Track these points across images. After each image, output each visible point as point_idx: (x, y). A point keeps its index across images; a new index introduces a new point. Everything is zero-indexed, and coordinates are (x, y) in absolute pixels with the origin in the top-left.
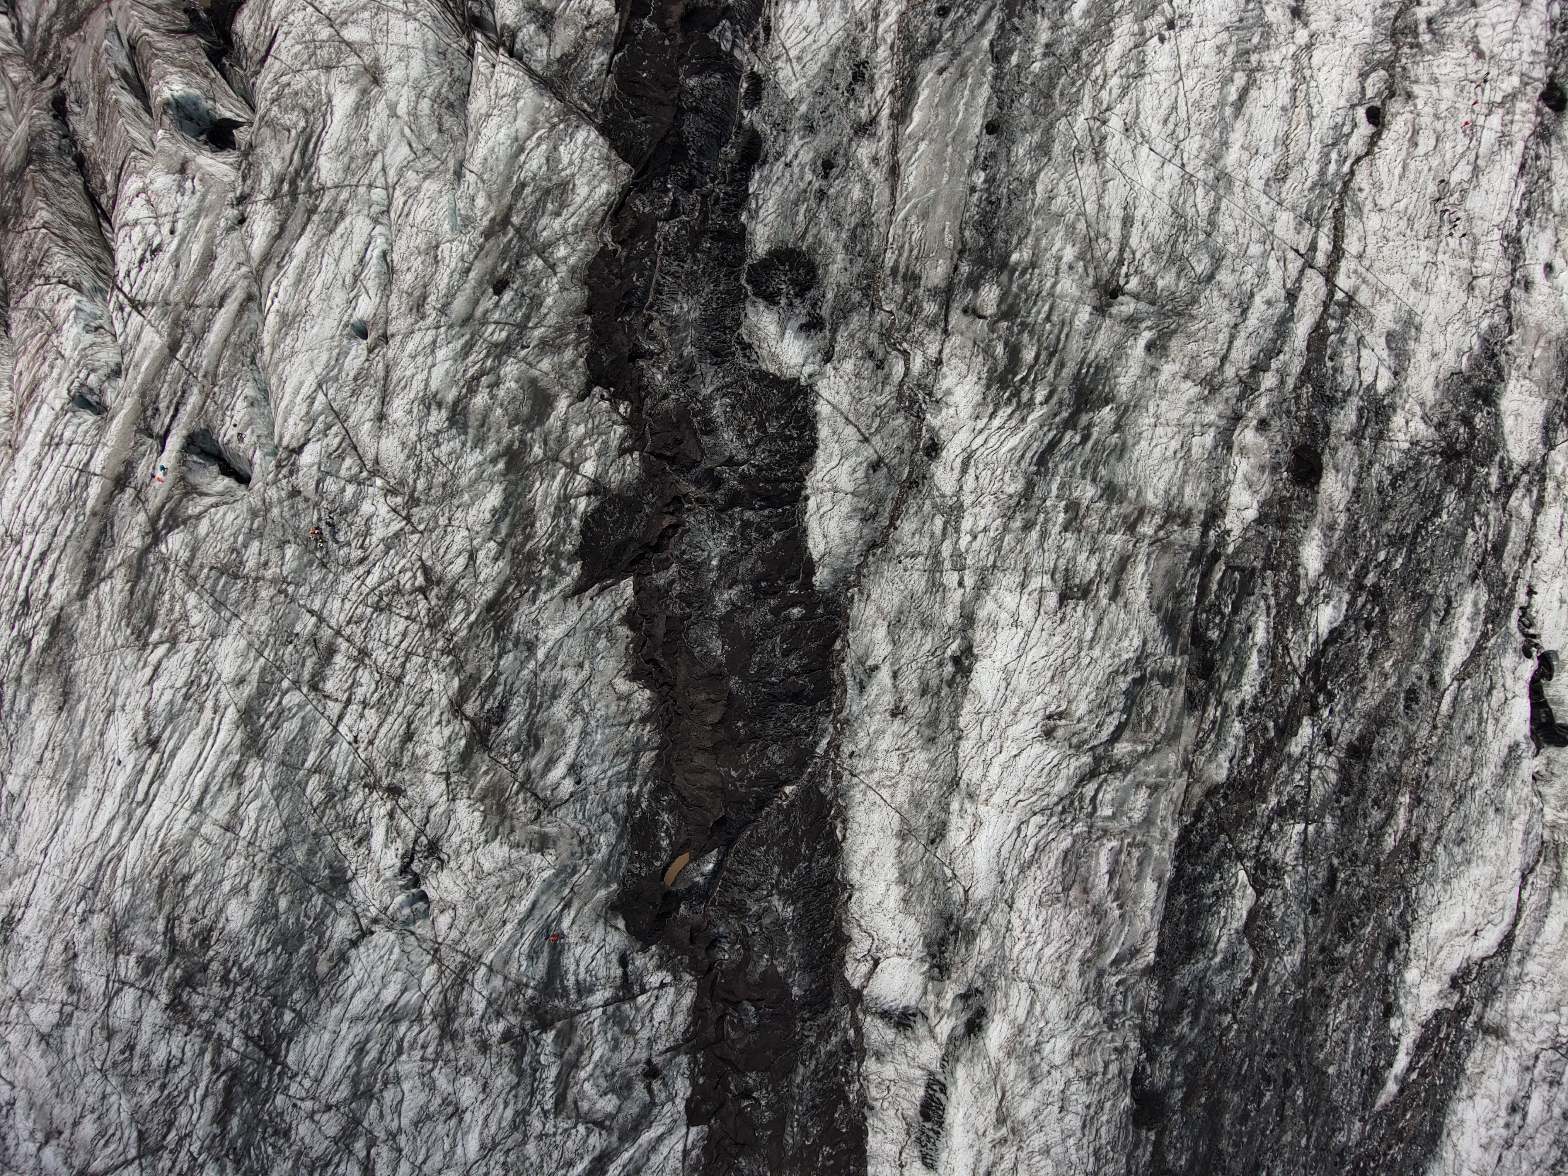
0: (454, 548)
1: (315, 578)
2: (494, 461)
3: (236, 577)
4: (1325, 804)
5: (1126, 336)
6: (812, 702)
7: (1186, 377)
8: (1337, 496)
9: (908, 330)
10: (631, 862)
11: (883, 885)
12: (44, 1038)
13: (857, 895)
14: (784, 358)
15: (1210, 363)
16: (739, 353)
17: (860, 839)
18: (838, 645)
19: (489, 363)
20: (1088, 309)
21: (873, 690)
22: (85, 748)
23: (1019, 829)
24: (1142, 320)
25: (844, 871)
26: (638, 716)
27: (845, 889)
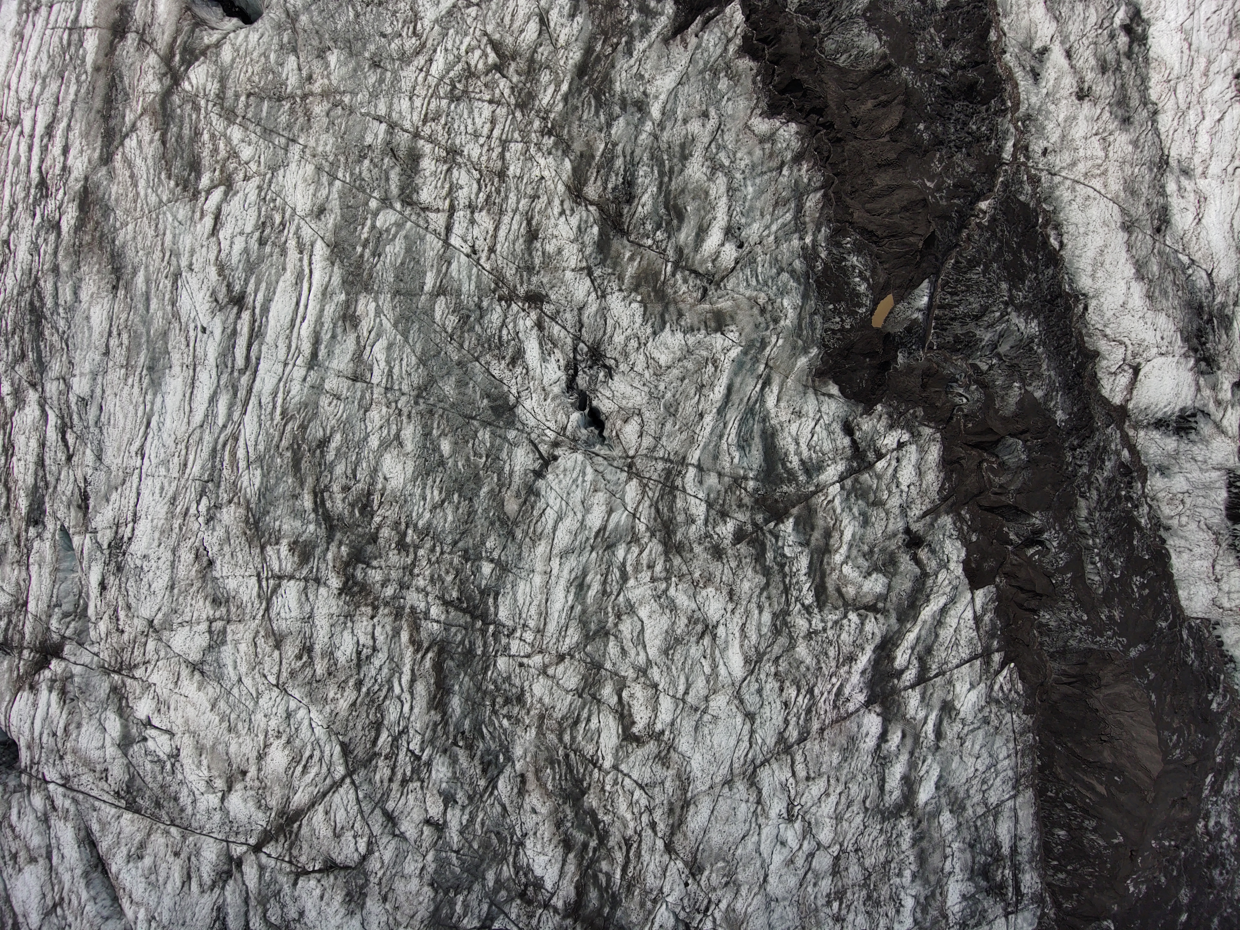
0: (521, 13)
3: (280, 99)
6: (985, 101)
10: (826, 319)
11: (1123, 283)
12: (196, 667)
13: (1093, 303)
17: (1081, 241)
18: (993, 36)
21: (1050, 75)
22: (158, 323)
25: (1071, 281)
26: (789, 156)
27: (1077, 300)
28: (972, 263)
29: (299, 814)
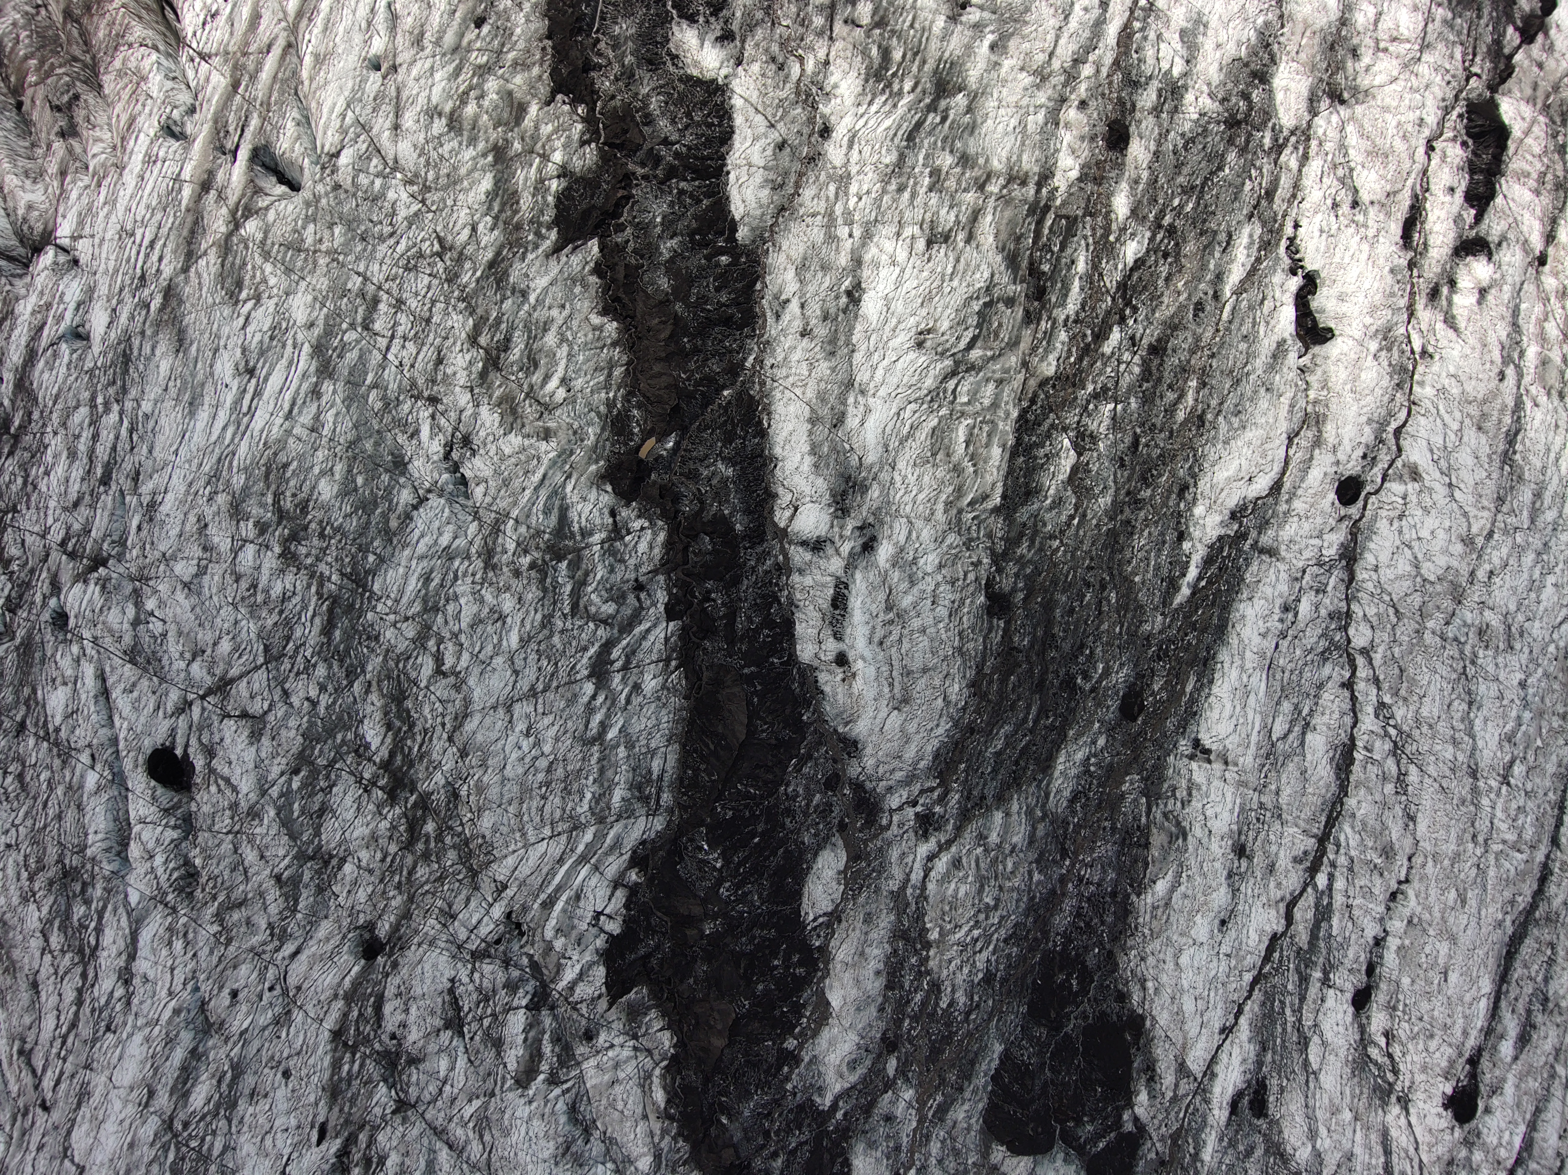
0: (460, 222)
1: (359, 248)
2: (484, 155)
3: (299, 251)
4: (1129, 390)
5: (974, 38)
6: (740, 328)
7: (1022, 69)
8: (1141, 157)
9: (802, 40)
10: (612, 445)
12: (186, 585)
13: (780, 464)
14: (704, 64)
15: (1041, 58)
16: (669, 64)
17: (780, 425)
18: (758, 286)
19: (475, 80)
20: (943, 18)
21: (786, 318)
22: (200, 377)
23: (898, 414)
24: (986, 26)
25: (770, 448)
26: (609, 341)
27: (771, 460)
28: (707, 427)
29: (232, 681)
